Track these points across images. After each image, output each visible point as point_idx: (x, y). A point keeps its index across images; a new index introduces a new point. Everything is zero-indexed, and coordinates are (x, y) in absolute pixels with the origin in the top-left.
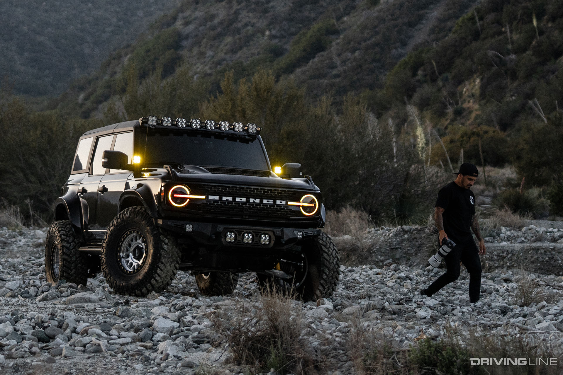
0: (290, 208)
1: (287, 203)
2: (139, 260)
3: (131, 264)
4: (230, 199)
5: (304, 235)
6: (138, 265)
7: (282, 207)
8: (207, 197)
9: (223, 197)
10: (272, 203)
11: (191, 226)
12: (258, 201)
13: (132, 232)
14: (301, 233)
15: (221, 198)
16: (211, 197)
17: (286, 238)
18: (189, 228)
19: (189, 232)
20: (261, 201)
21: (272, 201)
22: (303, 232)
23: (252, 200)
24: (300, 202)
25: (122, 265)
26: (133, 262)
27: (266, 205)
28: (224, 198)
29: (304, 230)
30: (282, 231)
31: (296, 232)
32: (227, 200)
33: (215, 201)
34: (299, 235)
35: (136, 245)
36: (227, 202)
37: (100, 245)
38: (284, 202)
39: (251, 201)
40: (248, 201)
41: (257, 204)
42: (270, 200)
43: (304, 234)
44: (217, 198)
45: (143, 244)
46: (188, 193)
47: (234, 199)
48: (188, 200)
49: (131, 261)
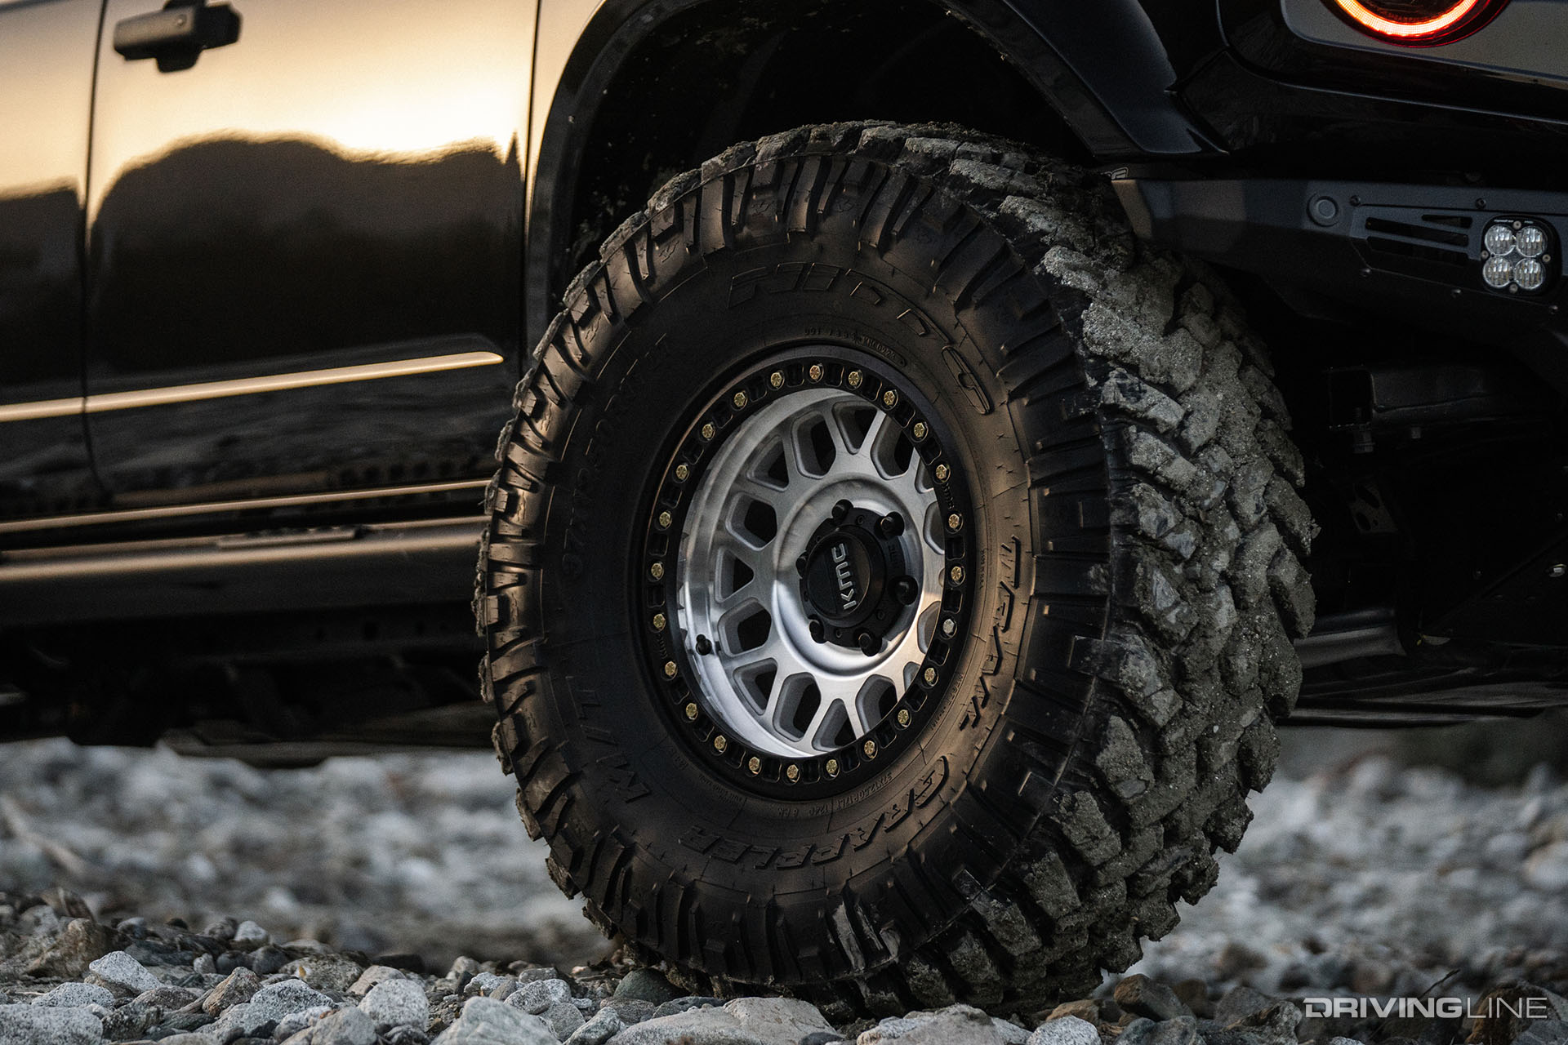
2: (873, 646)
3: (806, 695)
6: (879, 694)
13: (777, 379)
25: (711, 722)
26: (819, 676)
35: (824, 509)
37: (470, 504)
45: (903, 484)
49: (790, 663)
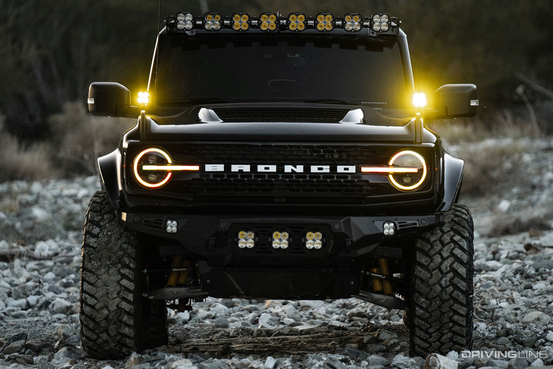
0: (364, 178)
1: (358, 170)
4: (246, 168)
5: (398, 228)
7: (349, 178)
8: (202, 168)
9: (233, 166)
10: (328, 171)
11: (175, 222)
12: (300, 169)
14: (392, 225)
15: (228, 168)
16: (209, 168)
17: (355, 237)
18: (172, 226)
19: (172, 233)
20: (307, 169)
21: (328, 167)
22: (396, 222)
23: (288, 169)
24: (388, 166)
27: (316, 175)
28: (235, 168)
29: (398, 217)
30: (348, 223)
31: (378, 224)
32: (241, 171)
33: (216, 174)
34: (389, 229)
36: (239, 175)
38: (352, 169)
39: (286, 171)
40: (280, 169)
41: (299, 175)
42: (324, 167)
43: (398, 225)
44: (220, 168)
46: (170, 161)
47: (254, 168)
48: (170, 174)
